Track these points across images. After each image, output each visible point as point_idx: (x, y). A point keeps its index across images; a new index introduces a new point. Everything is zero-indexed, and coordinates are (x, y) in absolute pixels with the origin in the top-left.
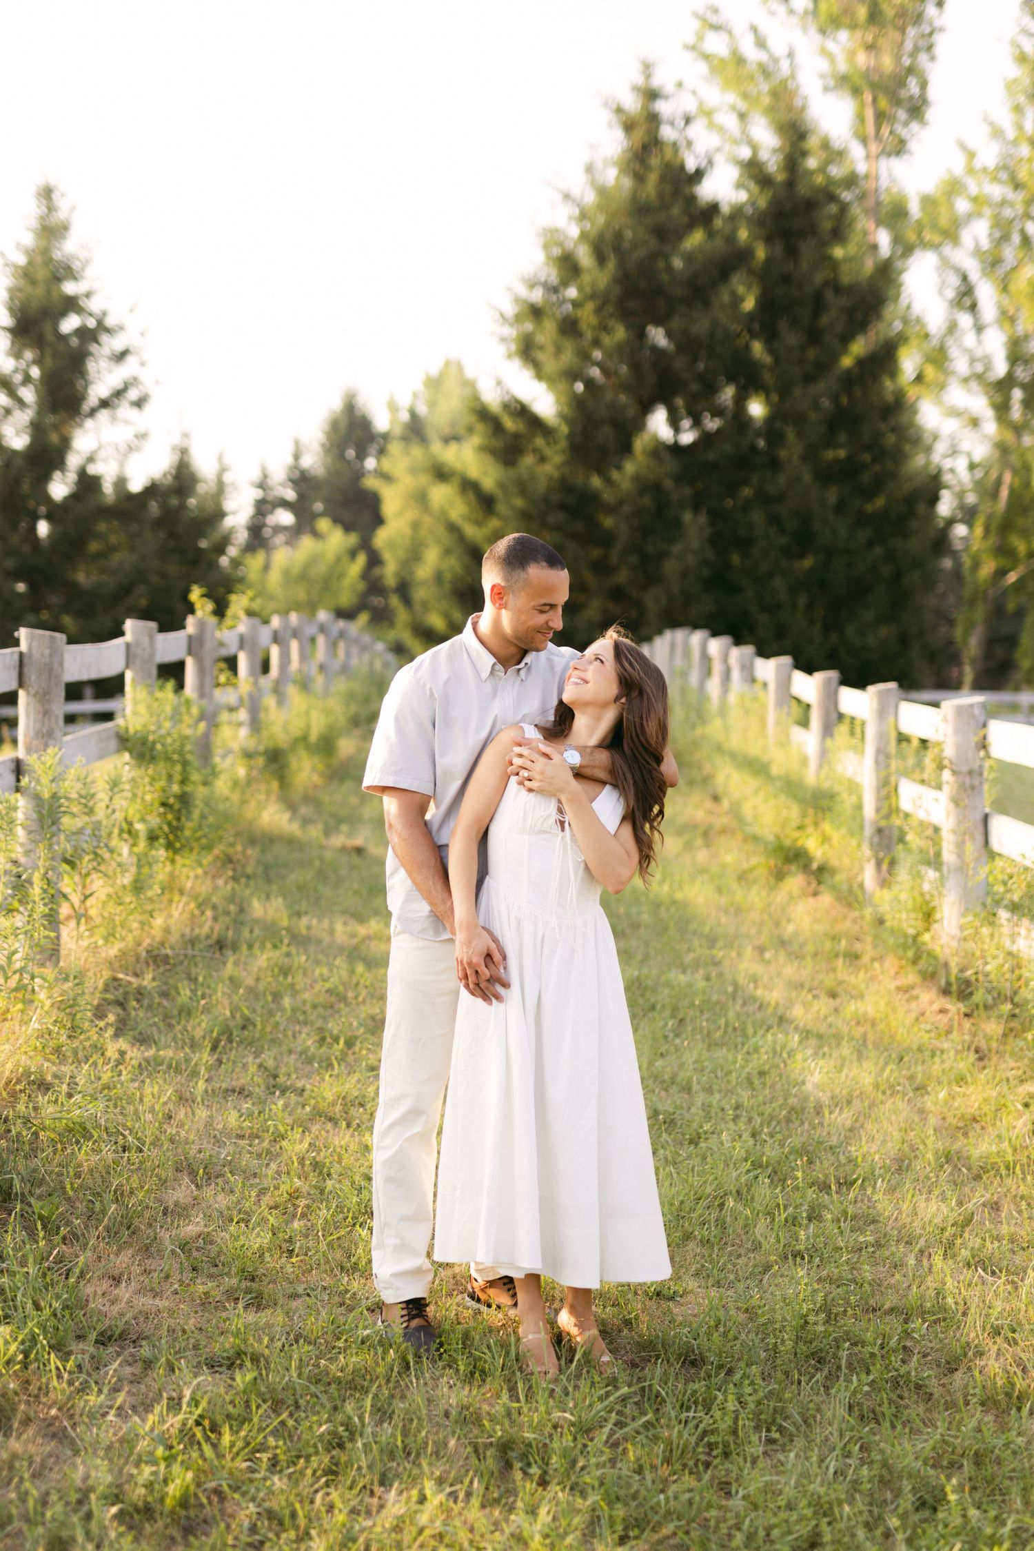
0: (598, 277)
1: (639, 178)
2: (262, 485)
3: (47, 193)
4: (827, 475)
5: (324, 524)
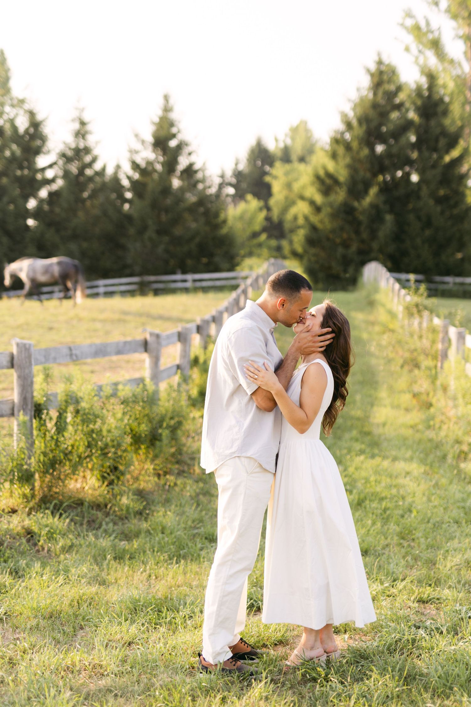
0: (359, 131)
1: (375, 94)
2: (222, 176)
3: (166, 98)
4: (439, 201)
5: (249, 197)
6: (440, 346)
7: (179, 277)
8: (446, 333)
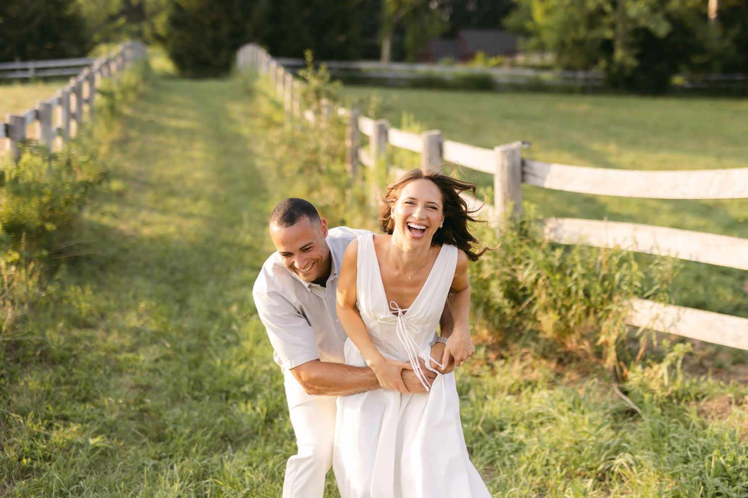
6: (348, 143)
7: (17, 65)
8: (356, 125)
